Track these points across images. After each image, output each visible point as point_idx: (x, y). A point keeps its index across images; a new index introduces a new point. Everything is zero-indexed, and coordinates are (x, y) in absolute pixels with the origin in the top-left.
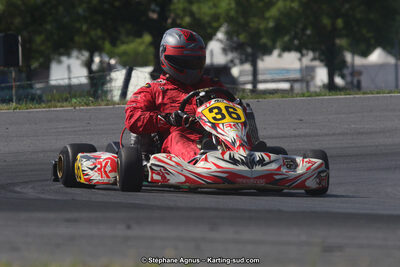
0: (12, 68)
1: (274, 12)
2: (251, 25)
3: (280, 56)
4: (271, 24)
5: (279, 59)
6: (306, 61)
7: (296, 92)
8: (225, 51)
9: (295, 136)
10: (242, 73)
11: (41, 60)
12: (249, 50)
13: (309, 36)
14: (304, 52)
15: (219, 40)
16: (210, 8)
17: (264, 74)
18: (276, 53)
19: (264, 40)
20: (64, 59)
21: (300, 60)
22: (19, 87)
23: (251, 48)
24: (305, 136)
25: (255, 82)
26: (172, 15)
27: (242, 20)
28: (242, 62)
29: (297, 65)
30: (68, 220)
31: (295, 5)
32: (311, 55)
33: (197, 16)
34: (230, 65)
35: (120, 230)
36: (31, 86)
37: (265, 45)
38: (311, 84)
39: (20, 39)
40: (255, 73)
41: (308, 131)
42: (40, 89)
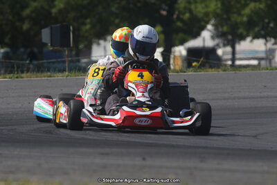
0: (65, 49)
1: (247, 11)
2: (232, 19)
3: (251, 41)
4: (245, 19)
5: (251, 44)
6: (270, 45)
7: (262, 66)
8: (213, 38)
9: (261, 97)
10: (224, 53)
11: (86, 43)
12: (230, 37)
13: (272, 28)
14: (268, 38)
15: (208, 30)
16: (203, 8)
17: (240, 54)
18: (249, 39)
19: (241, 30)
20: (102, 42)
21: (265, 44)
22: (70, 61)
23: (231, 36)
24: (267, 97)
25: (233, 59)
26: (177, 13)
27: (225, 16)
28: (225, 45)
29: (263, 48)
30: (102, 154)
31: (262, 6)
32: (273, 41)
33: (194, 13)
34: (216, 47)
35: (138, 161)
36: (79, 61)
37: (241, 34)
38: (273, 61)
39: (71, 28)
40: (234, 53)
41: (269, 94)
42: (85, 63)
